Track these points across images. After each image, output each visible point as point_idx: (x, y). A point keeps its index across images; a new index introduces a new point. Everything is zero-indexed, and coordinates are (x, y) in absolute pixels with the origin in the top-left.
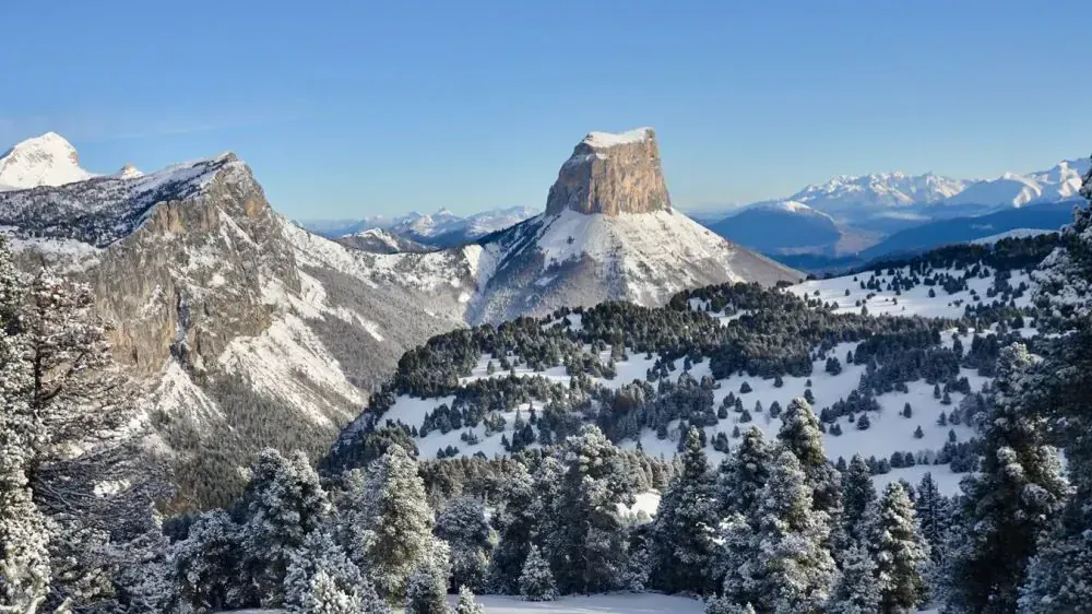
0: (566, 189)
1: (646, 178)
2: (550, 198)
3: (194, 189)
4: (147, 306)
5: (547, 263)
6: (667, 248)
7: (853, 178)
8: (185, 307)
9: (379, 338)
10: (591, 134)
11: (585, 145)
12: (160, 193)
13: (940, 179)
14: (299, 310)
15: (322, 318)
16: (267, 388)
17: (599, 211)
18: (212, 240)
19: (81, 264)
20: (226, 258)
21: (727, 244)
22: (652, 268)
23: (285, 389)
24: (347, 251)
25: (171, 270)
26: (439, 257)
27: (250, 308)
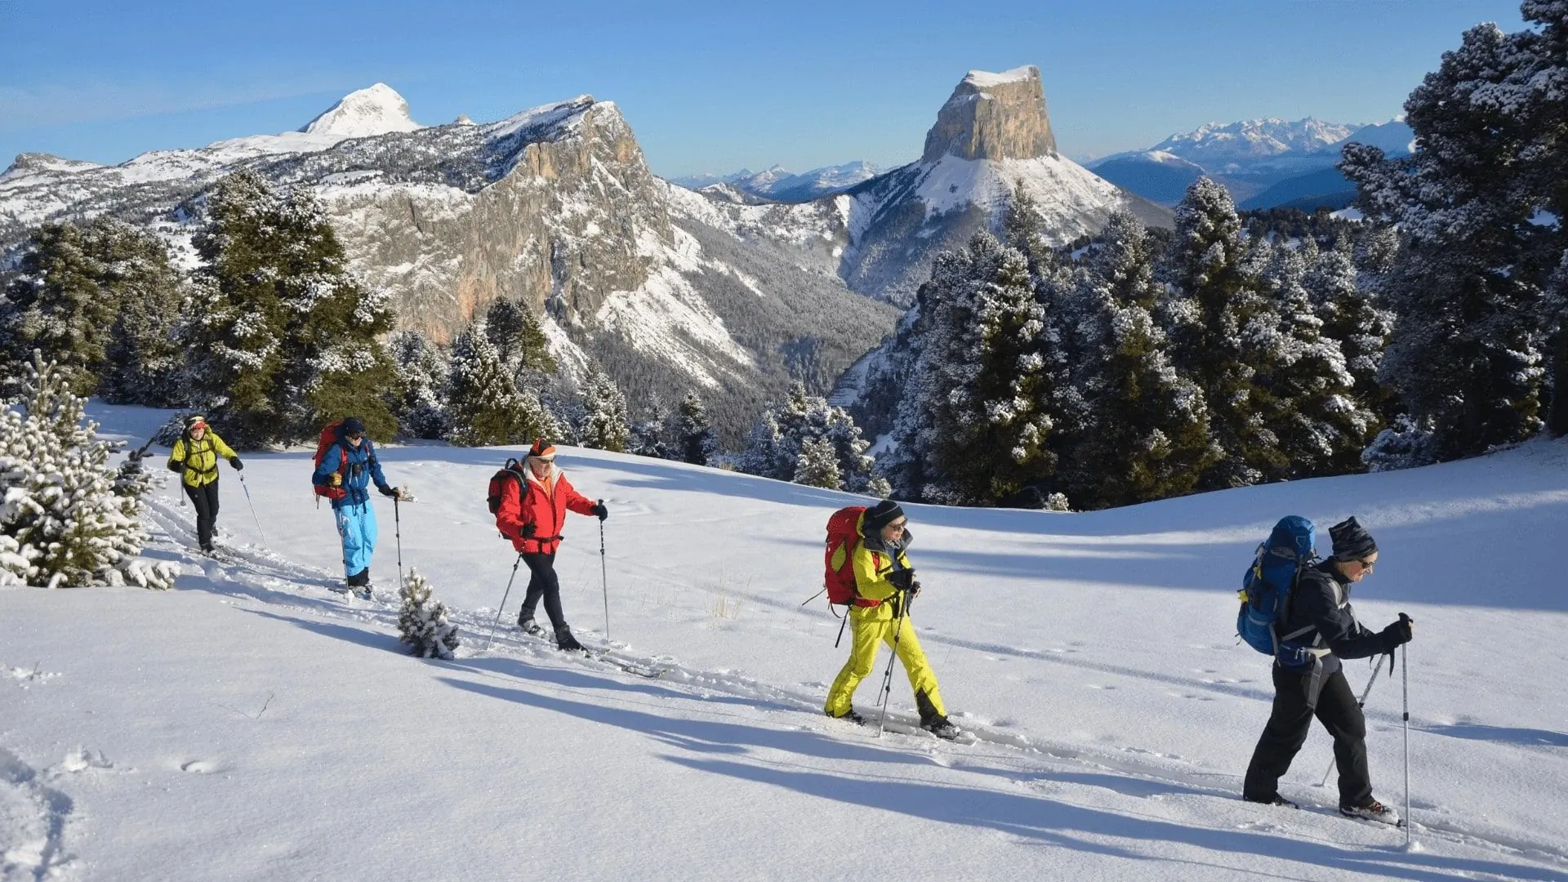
0: (946, 132)
1: (1031, 121)
2: (928, 142)
3: (562, 131)
4: (521, 257)
5: (929, 214)
6: (1056, 196)
7: (1222, 126)
8: (559, 258)
9: (759, 293)
10: (971, 72)
11: (968, 84)
12: (523, 138)
13: (1320, 124)
14: (677, 263)
15: (700, 271)
16: (649, 346)
17: (985, 158)
18: (585, 185)
19: (452, 210)
20: (600, 205)
21: (1120, 191)
22: (1045, 217)
23: (668, 348)
24: (710, 202)
25: (543, 218)
26: (809, 208)
27: (626, 259)
